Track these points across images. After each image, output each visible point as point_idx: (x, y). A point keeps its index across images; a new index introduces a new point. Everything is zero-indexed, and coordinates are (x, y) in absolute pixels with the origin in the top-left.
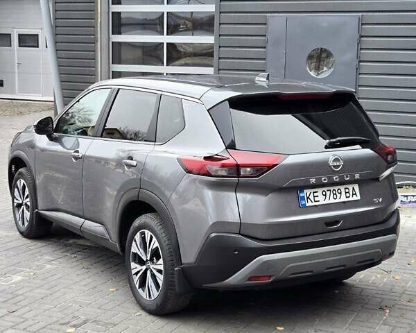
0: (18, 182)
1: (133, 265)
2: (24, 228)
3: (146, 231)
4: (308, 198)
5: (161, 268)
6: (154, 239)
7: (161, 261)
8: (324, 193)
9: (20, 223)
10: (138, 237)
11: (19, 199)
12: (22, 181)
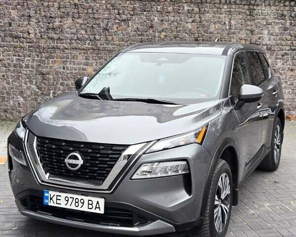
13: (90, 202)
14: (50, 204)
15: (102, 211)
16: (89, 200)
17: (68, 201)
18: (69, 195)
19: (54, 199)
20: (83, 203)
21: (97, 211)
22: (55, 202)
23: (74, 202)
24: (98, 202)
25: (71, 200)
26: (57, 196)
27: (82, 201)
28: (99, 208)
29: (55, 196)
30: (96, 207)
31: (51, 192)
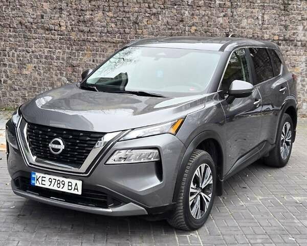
13: (70, 184)
14: (36, 185)
15: (80, 193)
16: (69, 182)
17: (51, 182)
18: (52, 177)
19: (40, 180)
20: (64, 184)
21: (76, 192)
22: (41, 183)
23: (56, 183)
24: (76, 184)
25: (54, 181)
26: (42, 177)
27: (63, 183)
28: (77, 189)
29: (41, 178)
30: (75, 189)
31: (37, 174)
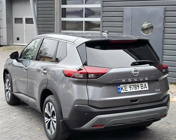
0: (7, 80)
1: (46, 118)
2: (8, 100)
3: (50, 103)
4: (122, 89)
5: (55, 120)
6: (53, 107)
7: (55, 117)
8: (130, 87)
9: (7, 98)
10: (47, 106)
11: (7, 87)
12: (8, 80)
